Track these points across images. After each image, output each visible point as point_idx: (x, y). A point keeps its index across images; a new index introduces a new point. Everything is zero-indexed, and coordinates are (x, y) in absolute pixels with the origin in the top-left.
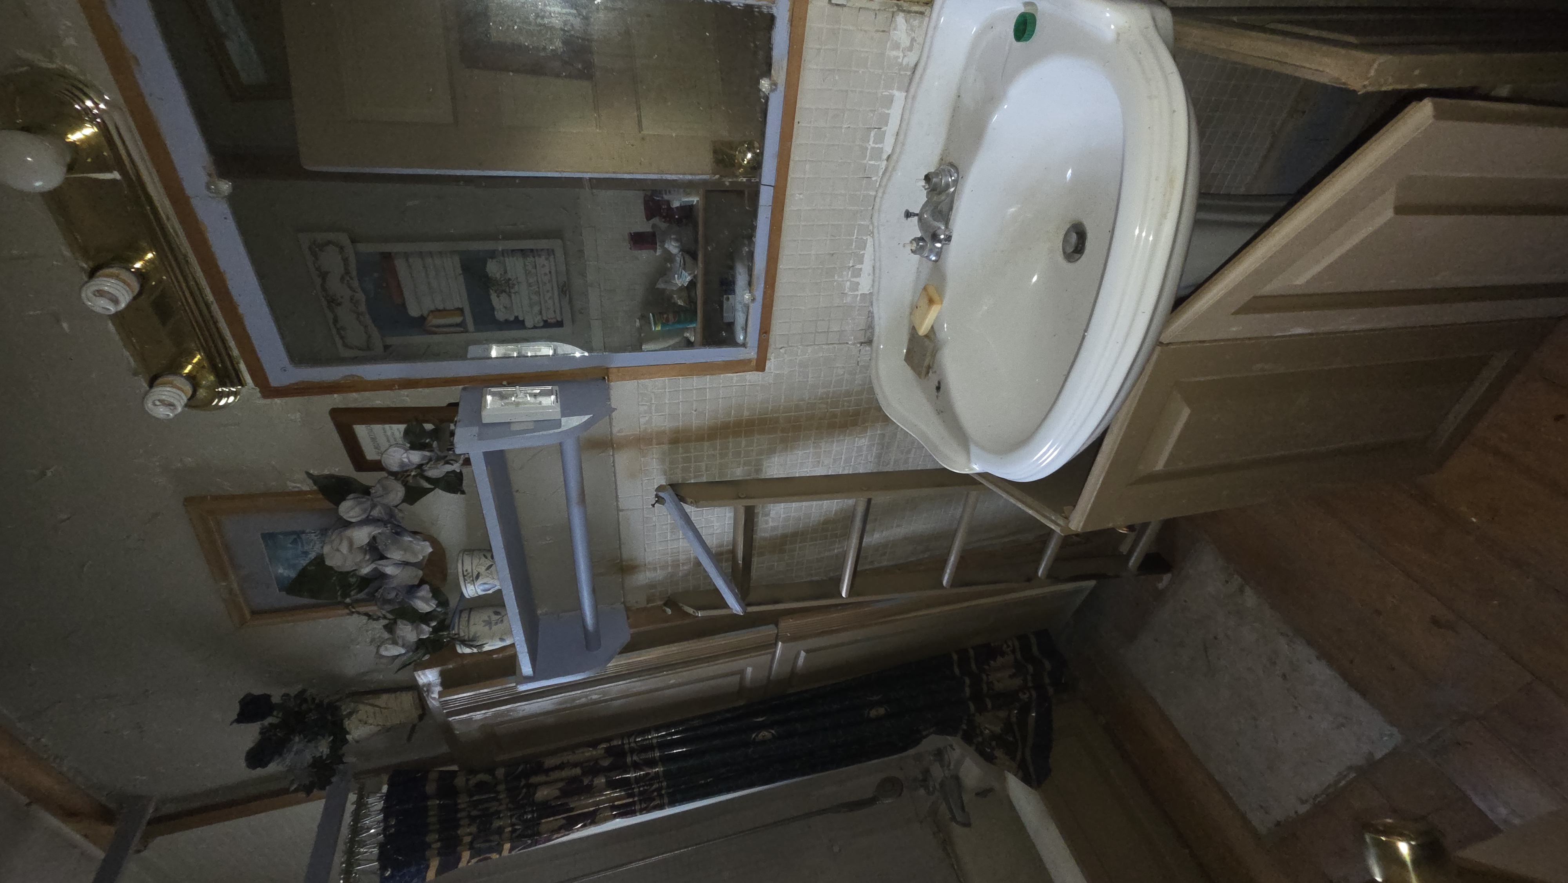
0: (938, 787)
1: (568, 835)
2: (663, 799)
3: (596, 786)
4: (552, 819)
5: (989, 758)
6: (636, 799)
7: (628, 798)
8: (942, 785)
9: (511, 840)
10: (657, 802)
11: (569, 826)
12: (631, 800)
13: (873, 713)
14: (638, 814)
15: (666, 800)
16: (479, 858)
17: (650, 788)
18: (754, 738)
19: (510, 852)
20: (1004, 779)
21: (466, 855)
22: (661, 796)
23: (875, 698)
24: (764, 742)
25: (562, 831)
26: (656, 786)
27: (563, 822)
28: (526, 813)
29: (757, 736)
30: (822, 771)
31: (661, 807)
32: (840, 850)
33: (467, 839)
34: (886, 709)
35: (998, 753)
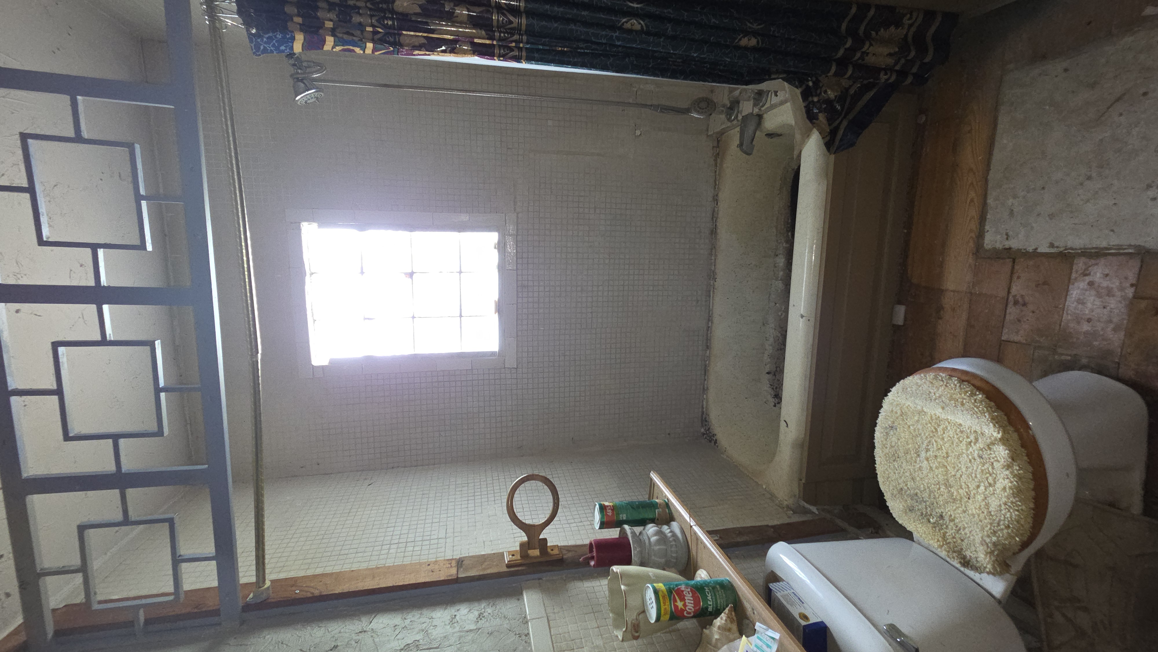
0: (740, 117)
1: (429, 55)
2: (522, 51)
3: (457, 17)
4: (412, 33)
5: (811, 117)
6: (495, 43)
7: (488, 39)
8: (745, 118)
9: (373, 41)
10: (516, 53)
11: (432, 45)
12: (488, 42)
13: (744, 42)
14: (495, 58)
15: (524, 54)
16: (342, 48)
17: (511, 37)
18: (623, 24)
19: (373, 52)
20: (807, 135)
21: (330, 41)
22: (520, 49)
23: (755, 27)
24: (630, 31)
25: (423, 49)
26: (516, 37)
27: (424, 41)
28: (387, 18)
29: (627, 22)
30: (670, 78)
31: (518, 59)
32: (641, 134)
33: (329, 25)
34: (758, 42)
35: (822, 117)
